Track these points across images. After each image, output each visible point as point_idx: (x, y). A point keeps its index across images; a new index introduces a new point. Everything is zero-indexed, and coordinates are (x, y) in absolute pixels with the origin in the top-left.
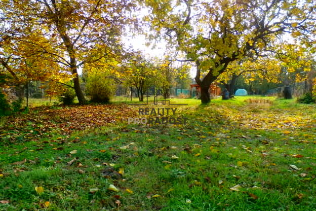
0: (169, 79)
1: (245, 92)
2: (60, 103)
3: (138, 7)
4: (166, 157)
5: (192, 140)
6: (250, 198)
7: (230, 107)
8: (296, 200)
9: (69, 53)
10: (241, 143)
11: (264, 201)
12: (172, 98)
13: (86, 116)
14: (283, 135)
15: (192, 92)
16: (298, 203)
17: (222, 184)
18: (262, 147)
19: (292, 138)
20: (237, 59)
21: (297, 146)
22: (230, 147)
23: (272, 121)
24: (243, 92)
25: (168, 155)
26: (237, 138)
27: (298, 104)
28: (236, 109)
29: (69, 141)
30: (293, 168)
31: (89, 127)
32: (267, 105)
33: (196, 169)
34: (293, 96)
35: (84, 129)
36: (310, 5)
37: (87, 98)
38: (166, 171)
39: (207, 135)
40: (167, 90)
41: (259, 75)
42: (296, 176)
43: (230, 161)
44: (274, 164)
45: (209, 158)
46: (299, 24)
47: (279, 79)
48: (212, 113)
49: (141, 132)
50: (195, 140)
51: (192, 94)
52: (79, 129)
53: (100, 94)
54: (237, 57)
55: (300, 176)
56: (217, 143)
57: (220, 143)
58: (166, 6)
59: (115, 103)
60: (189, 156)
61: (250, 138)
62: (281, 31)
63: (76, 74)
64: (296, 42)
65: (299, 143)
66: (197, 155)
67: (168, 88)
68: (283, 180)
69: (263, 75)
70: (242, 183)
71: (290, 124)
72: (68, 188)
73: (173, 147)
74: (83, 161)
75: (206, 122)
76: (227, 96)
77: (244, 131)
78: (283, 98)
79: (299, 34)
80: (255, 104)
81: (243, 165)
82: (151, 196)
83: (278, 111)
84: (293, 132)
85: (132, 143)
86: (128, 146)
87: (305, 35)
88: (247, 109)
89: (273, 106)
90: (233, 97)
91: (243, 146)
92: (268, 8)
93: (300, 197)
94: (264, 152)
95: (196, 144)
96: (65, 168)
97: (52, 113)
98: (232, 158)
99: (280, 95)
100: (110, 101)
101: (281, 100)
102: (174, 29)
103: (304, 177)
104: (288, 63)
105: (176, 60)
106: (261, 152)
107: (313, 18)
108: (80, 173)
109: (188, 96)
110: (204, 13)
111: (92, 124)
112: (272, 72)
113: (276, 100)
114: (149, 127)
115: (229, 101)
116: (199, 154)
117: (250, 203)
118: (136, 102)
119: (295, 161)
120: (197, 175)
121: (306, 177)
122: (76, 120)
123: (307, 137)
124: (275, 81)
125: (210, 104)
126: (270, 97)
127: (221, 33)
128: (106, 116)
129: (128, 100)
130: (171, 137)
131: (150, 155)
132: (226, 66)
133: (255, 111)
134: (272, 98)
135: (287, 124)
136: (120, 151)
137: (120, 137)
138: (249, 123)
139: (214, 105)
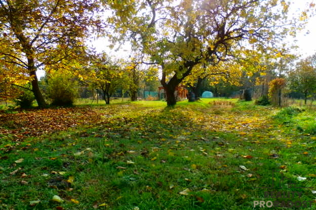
0: (136, 82)
1: (211, 94)
2: (16, 107)
3: (102, 7)
4: (121, 162)
5: (152, 143)
6: (197, 202)
7: (194, 109)
8: (239, 201)
9: (27, 54)
10: (199, 145)
11: (210, 204)
12: (140, 100)
13: (44, 120)
14: (239, 136)
15: (161, 94)
16: (241, 204)
17: (172, 189)
18: (218, 149)
19: (246, 139)
20: (200, 62)
21: (249, 147)
22: (188, 149)
23: (231, 122)
24: (209, 94)
25: (123, 160)
26: (196, 140)
27: (256, 106)
28: (200, 111)
29: (18, 149)
30: (242, 169)
31: (46, 132)
32: (230, 107)
33: (149, 174)
34: (252, 99)
35: (41, 135)
36: (265, 14)
37: (48, 102)
38: (119, 177)
39: (167, 138)
40: (134, 93)
41: (223, 78)
42: (243, 176)
43: (185, 164)
44: (226, 166)
45: (165, 162)
46: (255, 31)
47: (241, 82)
48: (176, 115)
49: (100, 137)
50: (155, 143)
51: (160, 96)
52: (35, 135)
53: (62, 96)
54: (200, 61)
55: (247, 177)
56: (177, 145)
57: (179, 146)
58: (130, 8)
59: (78, 106)
60: (145, 160)
61: (208, 140)
62: (240, 37)
63: (33, 76)
64: (253, 48)
65: (252, 143)
66: (152, 159)
67: (136, 90)
68: (231, 181)
69: (226, 78)
70: (193, 186)
71: (247, 125)
72: (4, 203)
73: (131, 151)
74: (29, 170)
75: (169, 124)
76: (193, 98)
77: (204, 133)
78: (244, 100)
79: (256, 41)
80: (219, 106)
81: (197, 168)
82: (98, 205)
83: (238, 113)
84: (248, 133)
85: (88, 149)
86: (83, 152)
87: (261, 42)
88: (211, 111)
89: (235, 108)
90: (199, 99)
91: (201, 148)
92: (228, 15)
93: (243, 198)
94: (219, 154)
95: (154, 148)
96: (6, 179)
97: (5, 118)
98: (187, 161)
99: (242, 97)
100: (74, 104)
101: (242, 102)
102: (139, 32)
103: (250, 177)
104: (247, 68)
105: (142, 62)
106: (216, 154)
107: (268, 26)
108: (22, 184)
109: (156, 98)
110: (168, 17)
111: (50, 129)
112: (235, 75)
113: (237, 102)
114: (111, 131)
115: (195, 103)
116: (155, 158)
117: (196, 207)
118: (101, 105)
119: (245, 161)
120: (149, 180)
121: (252, 177)
122: (33, 124)
123: (259, 137)
124: (237, 84)
125: (176, 106)
126: (233, 100)
127: (186, 37)
128: (67, 120)
129: (95, 103)
130: (132, 140)
131: (105, 161)
132: (190, 69)
133: (218, 113)
134: (235, 101)
135: (244, 125)
136: (73, 158)
137: (76, 142)
138: (211, 125)
139: (179, 107)
